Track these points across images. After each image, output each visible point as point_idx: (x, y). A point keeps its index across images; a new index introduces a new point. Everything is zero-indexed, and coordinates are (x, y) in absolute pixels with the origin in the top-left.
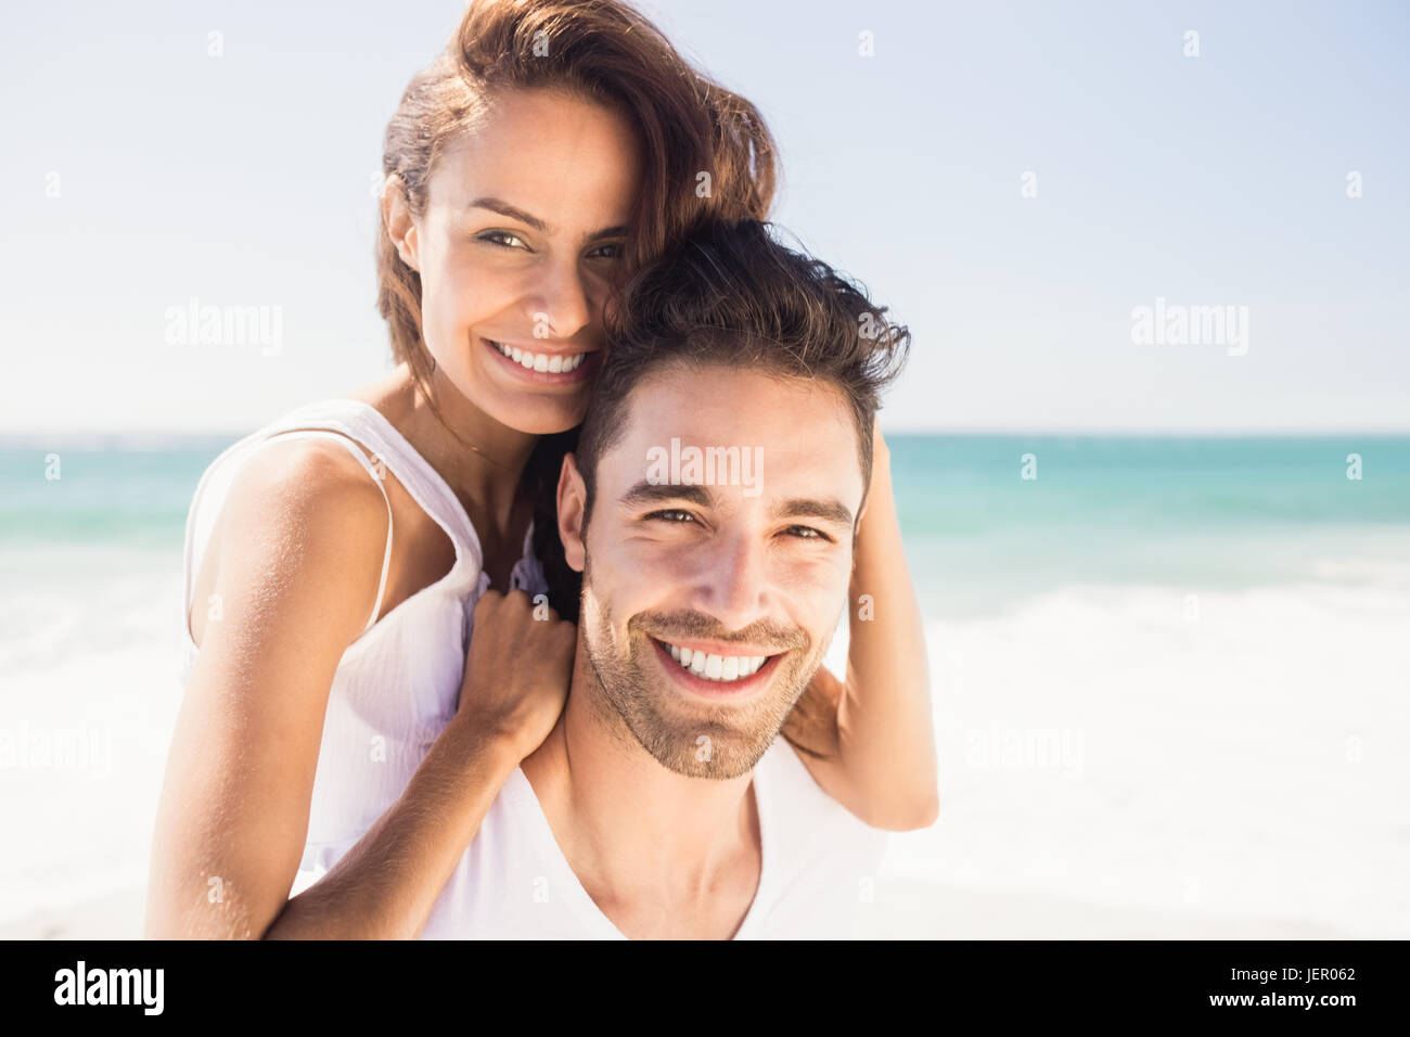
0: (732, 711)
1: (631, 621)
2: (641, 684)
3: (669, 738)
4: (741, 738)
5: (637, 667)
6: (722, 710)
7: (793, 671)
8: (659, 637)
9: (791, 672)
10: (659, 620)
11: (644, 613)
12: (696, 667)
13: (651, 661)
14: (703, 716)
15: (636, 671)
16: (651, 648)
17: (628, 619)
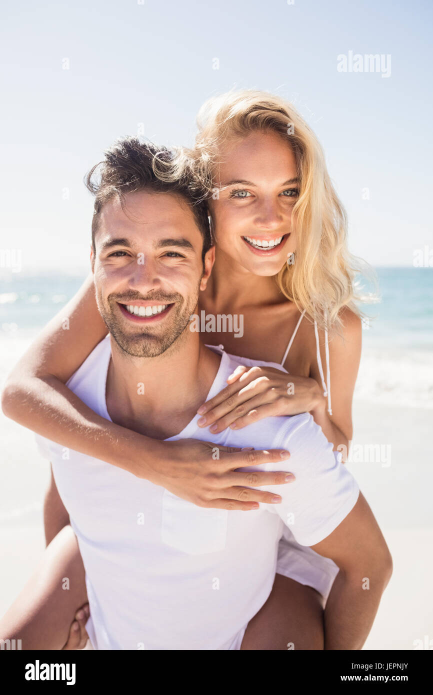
0: (151, 328)
1: (109, 297)
2: (116, 322)
3: (127, 341)
4: (156, 339)
5: (114, 315)
6: (147, 328)
7: (178, 311)
8: (120, 302)
9: (177, 311)
10: (119, 296)
11: (113, 293)
12: (136, 312)
13: (119, 313)
14: (140, 331)
15: (114, 317)
16: (118, 307)
17: (107, 297)
